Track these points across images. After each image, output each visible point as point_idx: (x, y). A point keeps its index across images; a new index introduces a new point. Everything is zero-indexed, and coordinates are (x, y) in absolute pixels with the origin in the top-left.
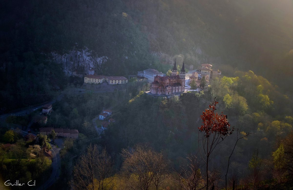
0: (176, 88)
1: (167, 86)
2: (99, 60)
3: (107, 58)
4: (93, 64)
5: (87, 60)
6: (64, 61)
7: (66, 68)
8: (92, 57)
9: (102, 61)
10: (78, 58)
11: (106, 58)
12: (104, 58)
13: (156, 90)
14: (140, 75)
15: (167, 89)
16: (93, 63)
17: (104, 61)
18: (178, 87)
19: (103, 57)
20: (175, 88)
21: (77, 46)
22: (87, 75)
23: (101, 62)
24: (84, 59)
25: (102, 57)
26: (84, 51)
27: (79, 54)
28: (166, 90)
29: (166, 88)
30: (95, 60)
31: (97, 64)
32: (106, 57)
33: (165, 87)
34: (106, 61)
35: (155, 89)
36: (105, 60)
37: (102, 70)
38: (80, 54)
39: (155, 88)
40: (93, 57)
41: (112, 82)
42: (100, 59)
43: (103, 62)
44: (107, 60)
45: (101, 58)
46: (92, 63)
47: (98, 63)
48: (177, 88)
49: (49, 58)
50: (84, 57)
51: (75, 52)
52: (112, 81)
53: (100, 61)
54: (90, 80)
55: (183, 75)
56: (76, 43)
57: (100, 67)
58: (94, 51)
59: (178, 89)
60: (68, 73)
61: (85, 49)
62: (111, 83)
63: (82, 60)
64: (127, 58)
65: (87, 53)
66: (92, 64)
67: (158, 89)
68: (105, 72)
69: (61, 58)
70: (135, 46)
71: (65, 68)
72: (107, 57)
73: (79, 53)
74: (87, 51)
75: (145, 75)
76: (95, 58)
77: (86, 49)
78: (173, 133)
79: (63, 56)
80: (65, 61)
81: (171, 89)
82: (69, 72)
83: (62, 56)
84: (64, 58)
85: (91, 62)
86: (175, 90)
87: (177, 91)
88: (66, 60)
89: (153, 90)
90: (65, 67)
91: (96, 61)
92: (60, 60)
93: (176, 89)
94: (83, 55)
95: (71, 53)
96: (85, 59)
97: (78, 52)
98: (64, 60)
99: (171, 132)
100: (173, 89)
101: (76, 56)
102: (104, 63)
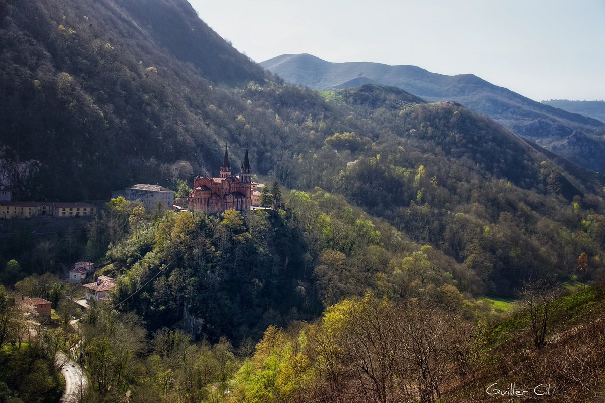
2: (23, 168)
3: (41, 165)
4: (7, 177)
8: (5, 160)
9: (28, 170)
11: (37, 164)
12: (33, 164)
13: (205, 203)
16: (9, 175)
17: (33, 170)
19: (32, 161)
23: (27, 174)
25: (28, 161)
30: (13, 168)
31: (18, 177)
32: (38, 162)
34: (38, 170)
36: (36, 169)
37: (29, 190)
40: (8, 161)
41: (63, 213)
42: (24, 165)
43: (30, 172)
44: (40, 168)
45: (26, 163)
46: (6, 174)
47: (21, 174)
53: (25, 172)
54: (8, 212)
57: (25, 184)
58: (11, 148)
62: (60, 214)
64: (81, 166)
66: (5, 177)
67: (210, 201)
68: (37, 195)
70: (94, 142)
72: (41, 162)
76: (14, 163)
85: (5, 172)
91: (15, 170)
102: (33, 175)
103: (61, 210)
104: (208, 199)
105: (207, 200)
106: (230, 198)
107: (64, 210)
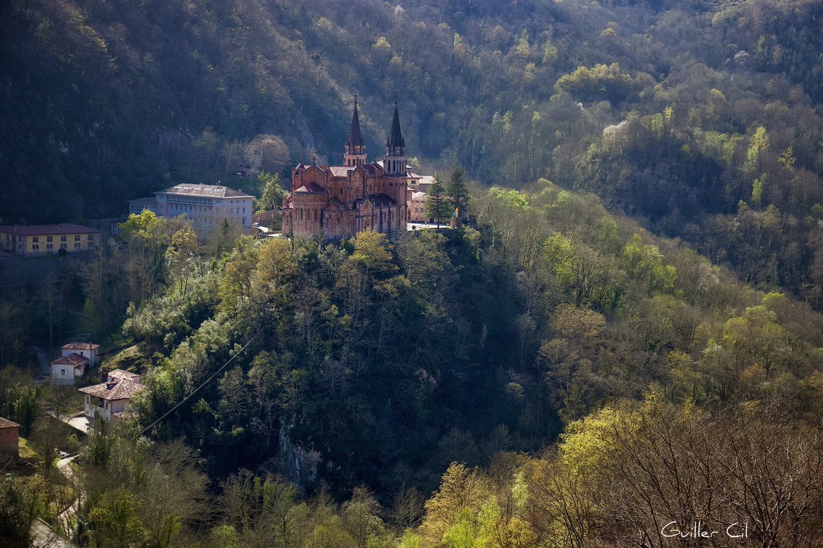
0: (381, 213)
13: (316, 218)
15: (361, 213)
18: (387, 209)
29: (355, 207)
33: (350, 206)
39: (312, 213)
41: (34, 246)
48: (384, 210)
52: (36, 240)
59: (387, 217)
62: (29, 249)
64: (65, 150)
67: (326, 215)
87: (385, 224)
93: (383, 216)
103: (30, 239)
104: (322, 210)
105: (319, 212)
106: (366, 207)
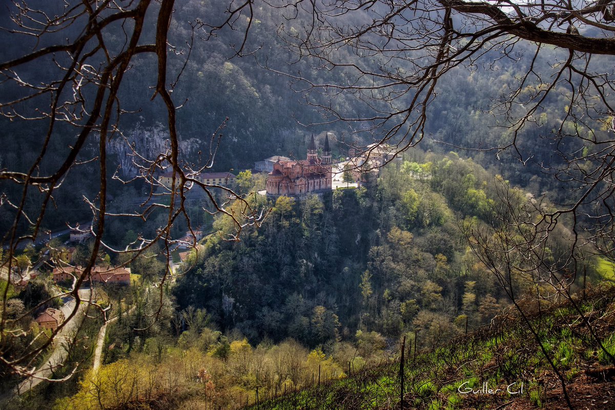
0: (314, 182)
1: (298, 178)
2: (185, 145)
3: (200, 142)
5: (163, 147)
6: (120, 149)
7: (125, 163)
9: (189, 147)
10: (147, 142)
11: (197, 142)
12: (193, 142)
13: (276, 186)
14: (259, 168)
15: (298, 184)
17: (193, 147)
18: (318, 180)
19: (192, 139)
20: (312, 181)
21: (143, 121)
22: (166, 172)
23: (189, 150)
24: (157, 144)
25: (189, 139)
26: (155, 131)
27: (147, 136)
28: (296, 186)
31: (182, 153)
32: (198, 140)
33: (293, 181)
34: (198, 146)
35: (274, 185)
36: (196, 146)
38: (150, 136)
39: (274, 183)
42: (186, 143)
43: (192, 148)
44: (200, 145)
45: (187, 141)
47: (184, 150)
48: (316, 181)
49: (91, 144)
50: (157, 141)
51: (140, 134)
53: (187, 148)
55: (327, 157)
56: (141, 117)
57: (188, 157)
59: (319, 183)
60: (130, 170)
61: (157, 126)
63: (154, 147)
64: (236, 140)
65: (161, 134)
67: (280, 185)
68: (197, 166)
69: (114, 144)
70: (249, 119)
71: (123, 163)
72: (200, 140)
73: (147, 134)
74: (162, 131)
75: (267, 167)
77: (159, 126)
78: (309, 263)
79: (118, 140)
80: (122, 149)
81: (306, 184)
82: (132, 169)
83: (115, 140)
84: (120, 144)
86: (313, 185)
87: (317, 187)
88: (124, 148)
89: (270, 187)
90: (123, 161)
92: (113, 148)
93: (316, 184)
94: (155, 137)
95: (132, 135)
96: (160, 145)
97: (146, 132)
98: (120, 147)
99: (305, 261)
100: (308, 183)
101: (142, 140)
102: (194, 150)
103: (206, 180)
104: (279, 183)
106: (301, 181)
107: (208, 180)
